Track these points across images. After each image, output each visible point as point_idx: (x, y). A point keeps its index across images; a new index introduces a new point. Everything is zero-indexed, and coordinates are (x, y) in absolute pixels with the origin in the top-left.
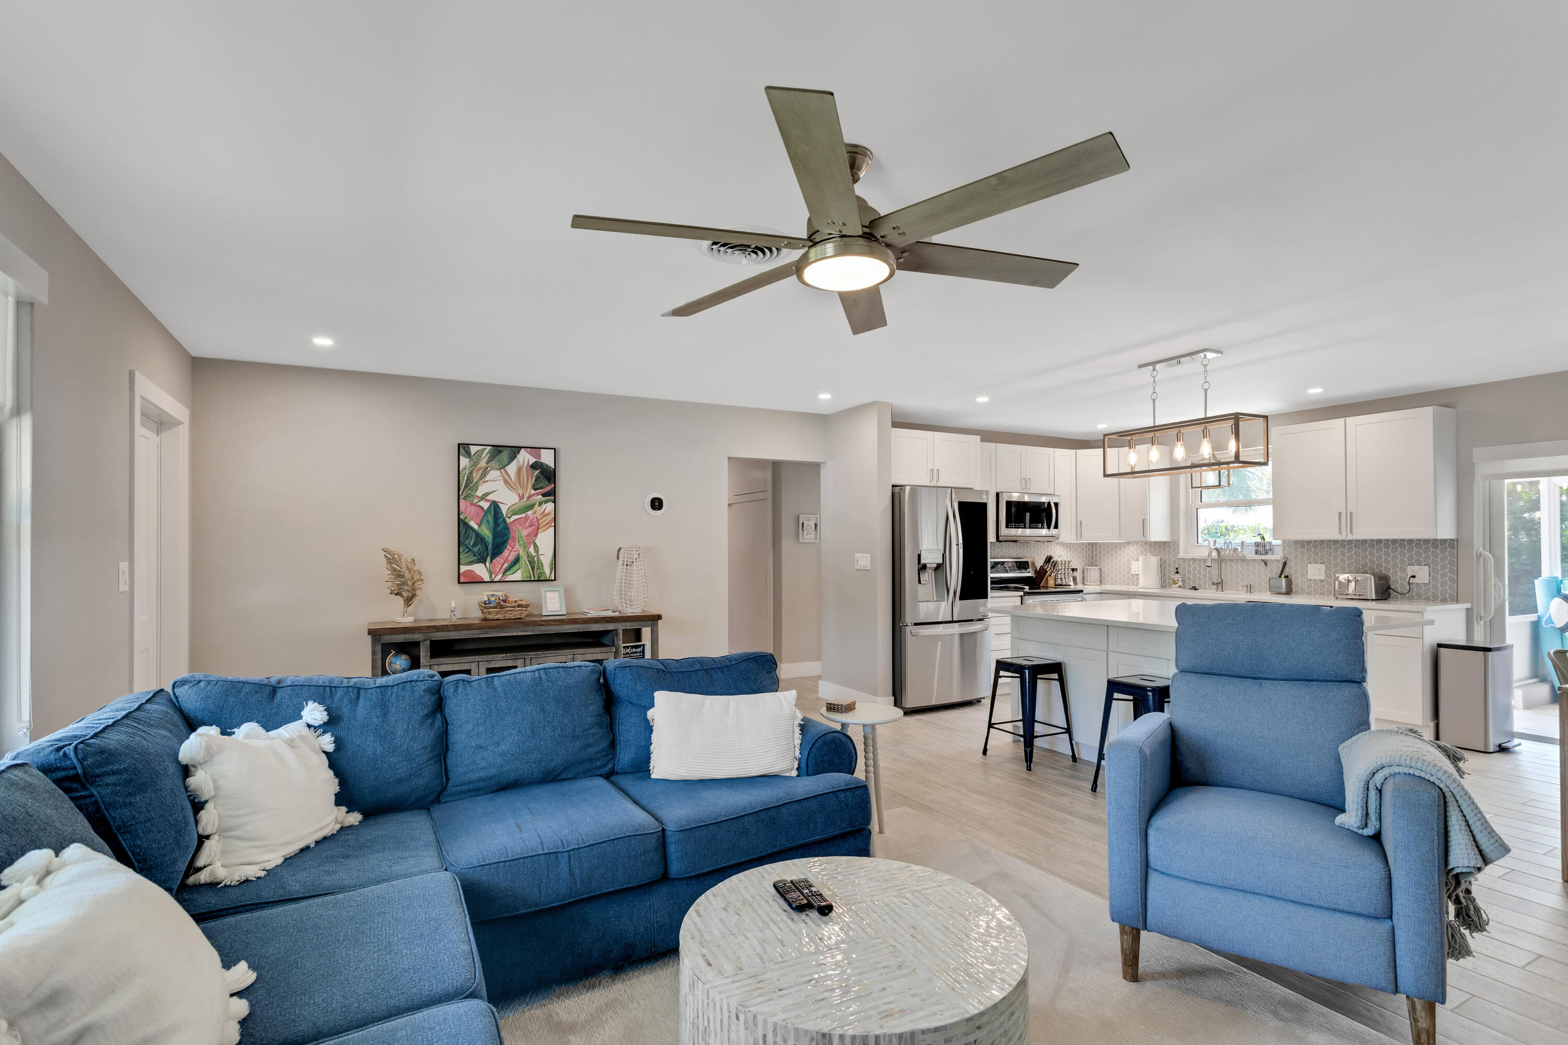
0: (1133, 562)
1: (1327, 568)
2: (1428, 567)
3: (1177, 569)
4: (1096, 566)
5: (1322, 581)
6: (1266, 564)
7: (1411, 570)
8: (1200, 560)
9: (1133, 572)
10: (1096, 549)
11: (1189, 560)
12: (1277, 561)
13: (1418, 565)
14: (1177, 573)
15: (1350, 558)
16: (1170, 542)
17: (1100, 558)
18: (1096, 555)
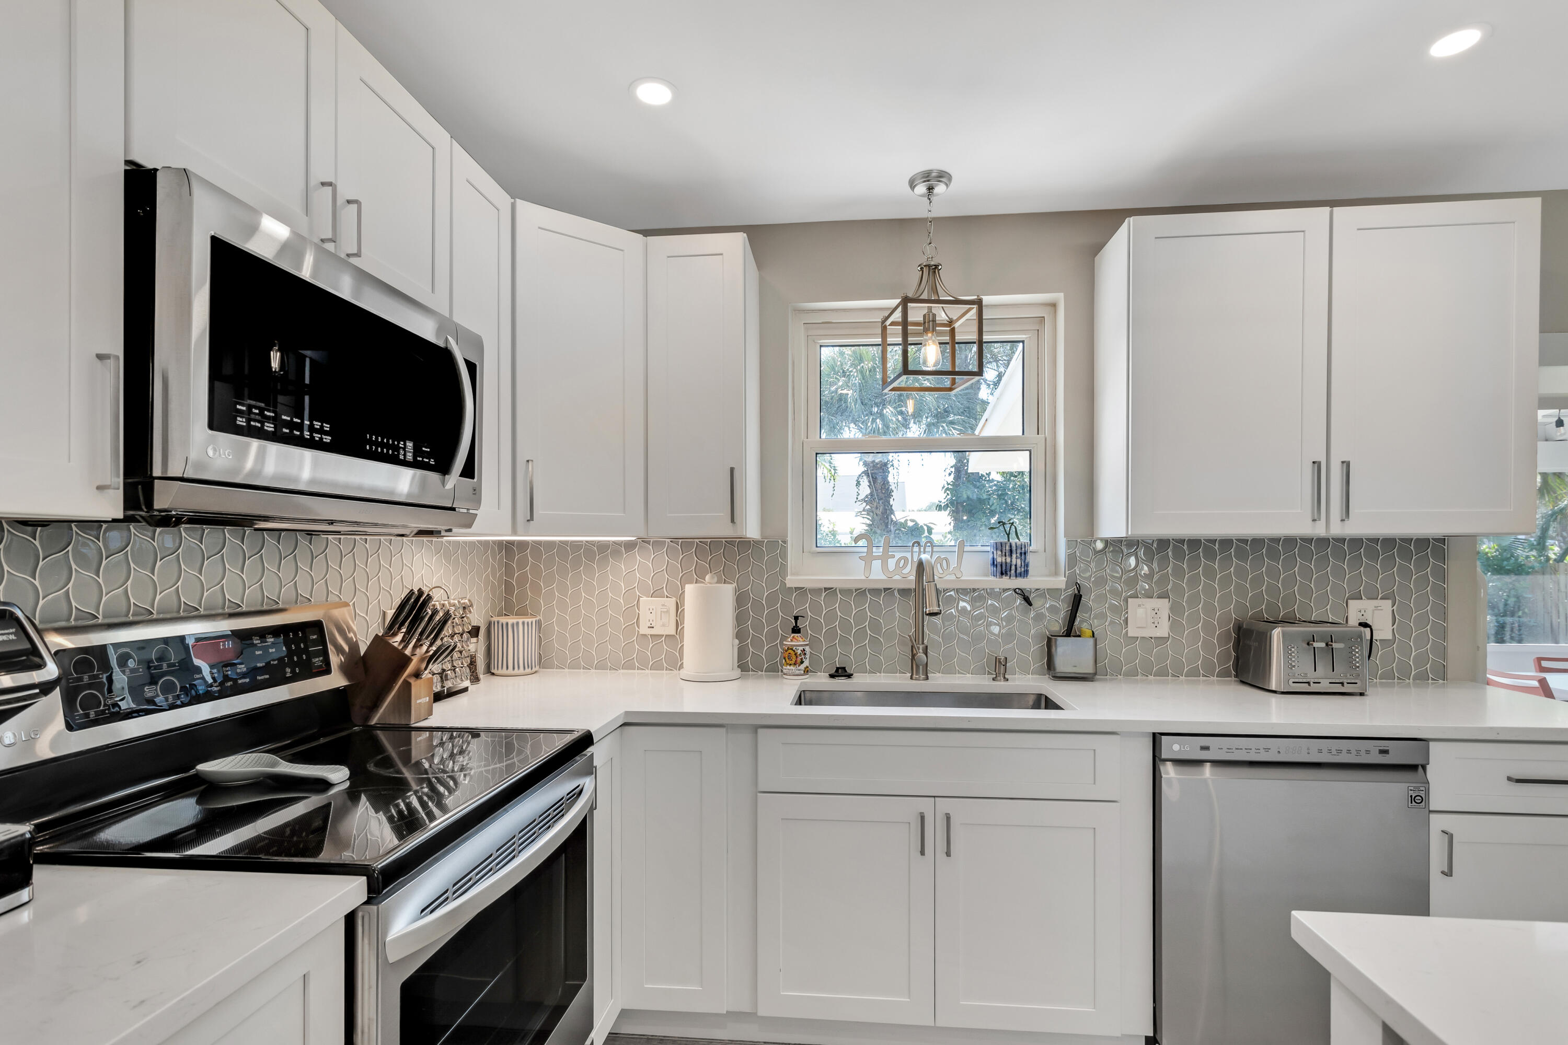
0: (643, 599)
1: (1176, 609)
2: (1389, 602)
3: (796, 618)
4: (522, 613)
5: (1161, 640)
6: (1027, 600)
7: (1357, 610)
8: (846, 592)
9: (644, 630)
10: (522, 564)
11: (817, 591)
12: (1054, 592)
13: (1369, 599)
14: (796, 630)
15: (1225, 582)
16: (757, 543)
17: (536, 589)
18: (523, 580)
